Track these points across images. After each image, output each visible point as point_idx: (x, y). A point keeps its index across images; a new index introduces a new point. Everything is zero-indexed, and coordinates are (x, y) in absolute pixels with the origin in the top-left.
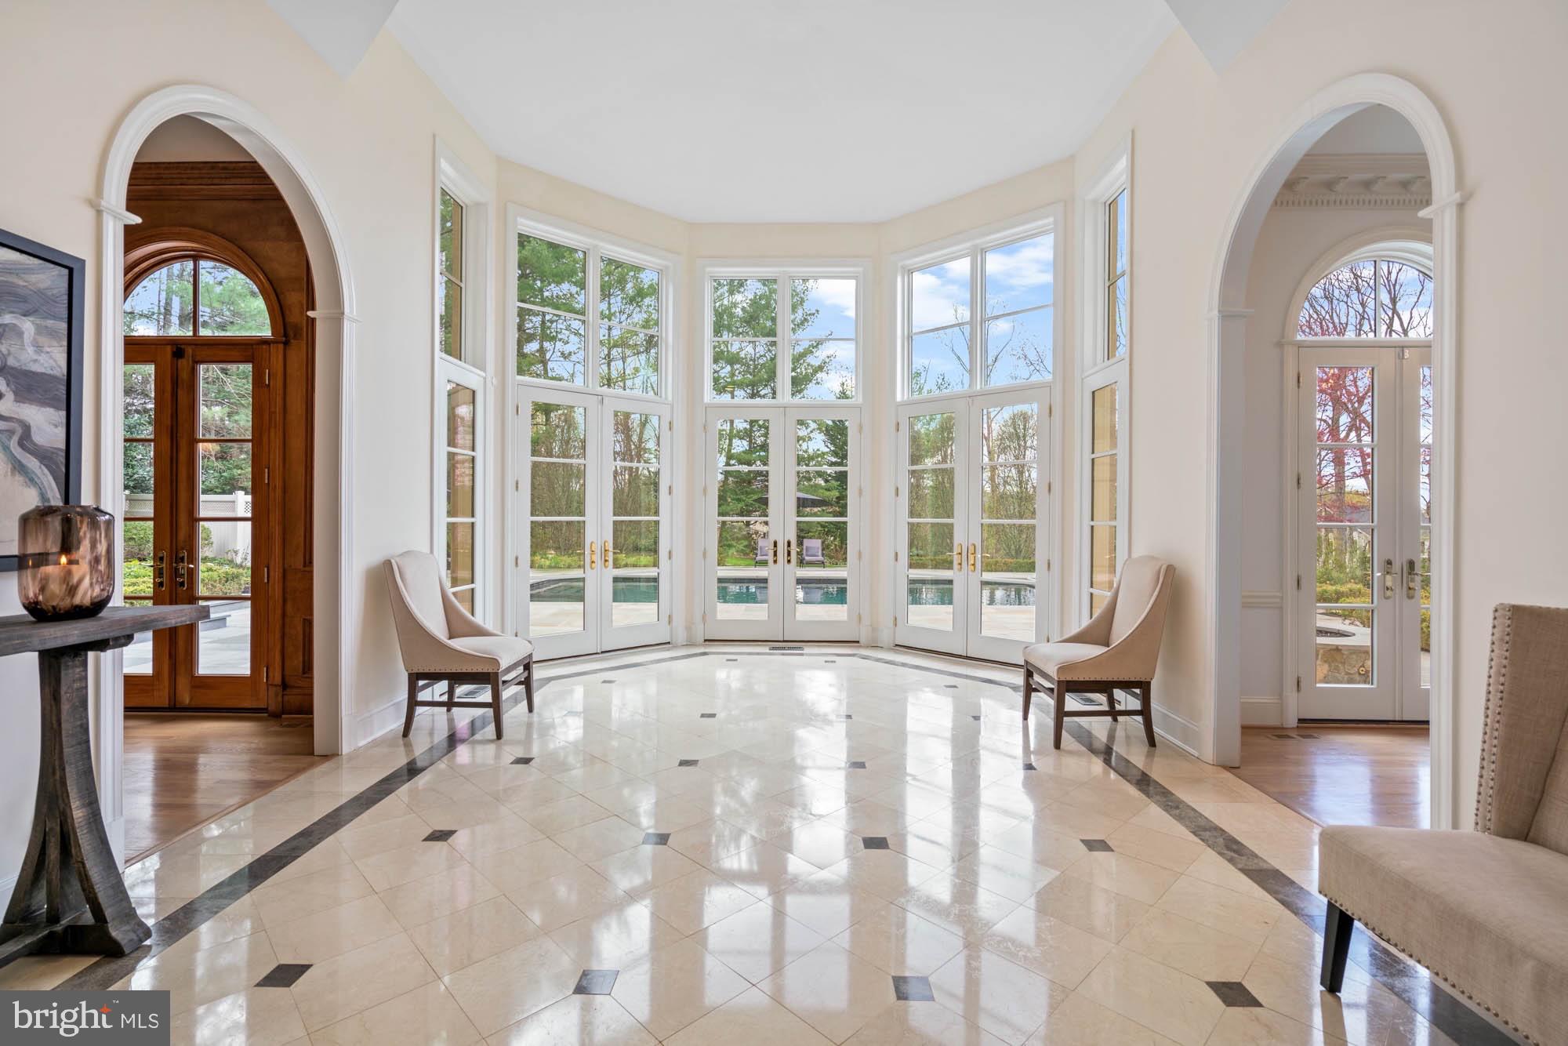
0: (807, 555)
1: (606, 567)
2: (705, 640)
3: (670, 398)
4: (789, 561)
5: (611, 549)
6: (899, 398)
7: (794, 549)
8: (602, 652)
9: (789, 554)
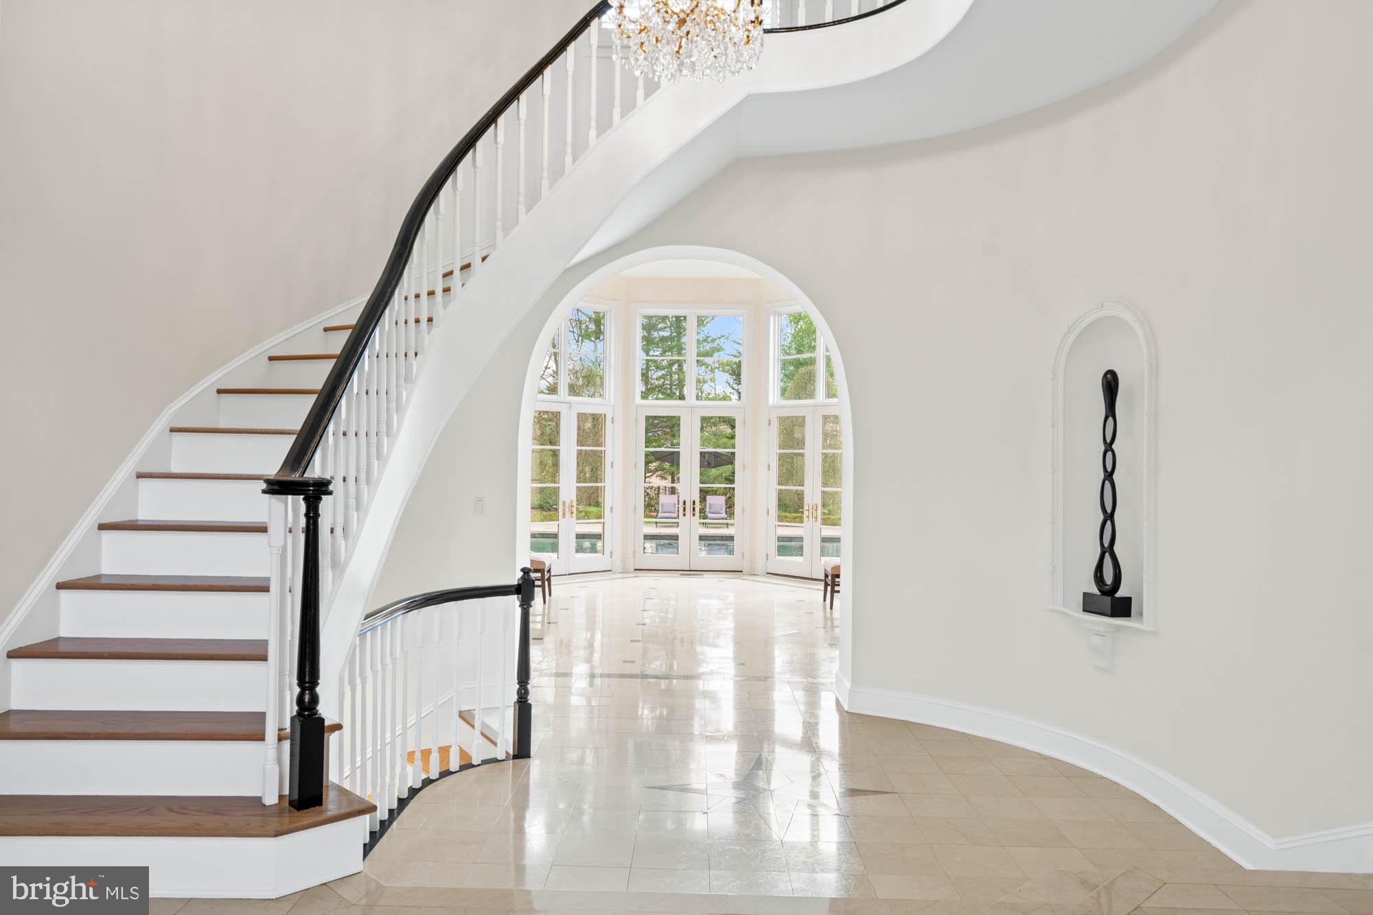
0: (710, 513)
1: (572, 517)
2: (635, 570)
3: (612, 400)
4: (694, 515)
5: (575, 505)
6: (771, 403)
7: (698, 507)
8: (569, 574)
9: (694, 509)
